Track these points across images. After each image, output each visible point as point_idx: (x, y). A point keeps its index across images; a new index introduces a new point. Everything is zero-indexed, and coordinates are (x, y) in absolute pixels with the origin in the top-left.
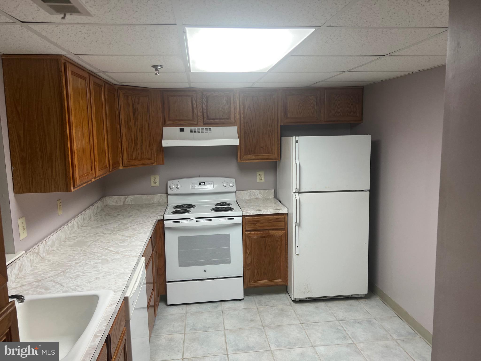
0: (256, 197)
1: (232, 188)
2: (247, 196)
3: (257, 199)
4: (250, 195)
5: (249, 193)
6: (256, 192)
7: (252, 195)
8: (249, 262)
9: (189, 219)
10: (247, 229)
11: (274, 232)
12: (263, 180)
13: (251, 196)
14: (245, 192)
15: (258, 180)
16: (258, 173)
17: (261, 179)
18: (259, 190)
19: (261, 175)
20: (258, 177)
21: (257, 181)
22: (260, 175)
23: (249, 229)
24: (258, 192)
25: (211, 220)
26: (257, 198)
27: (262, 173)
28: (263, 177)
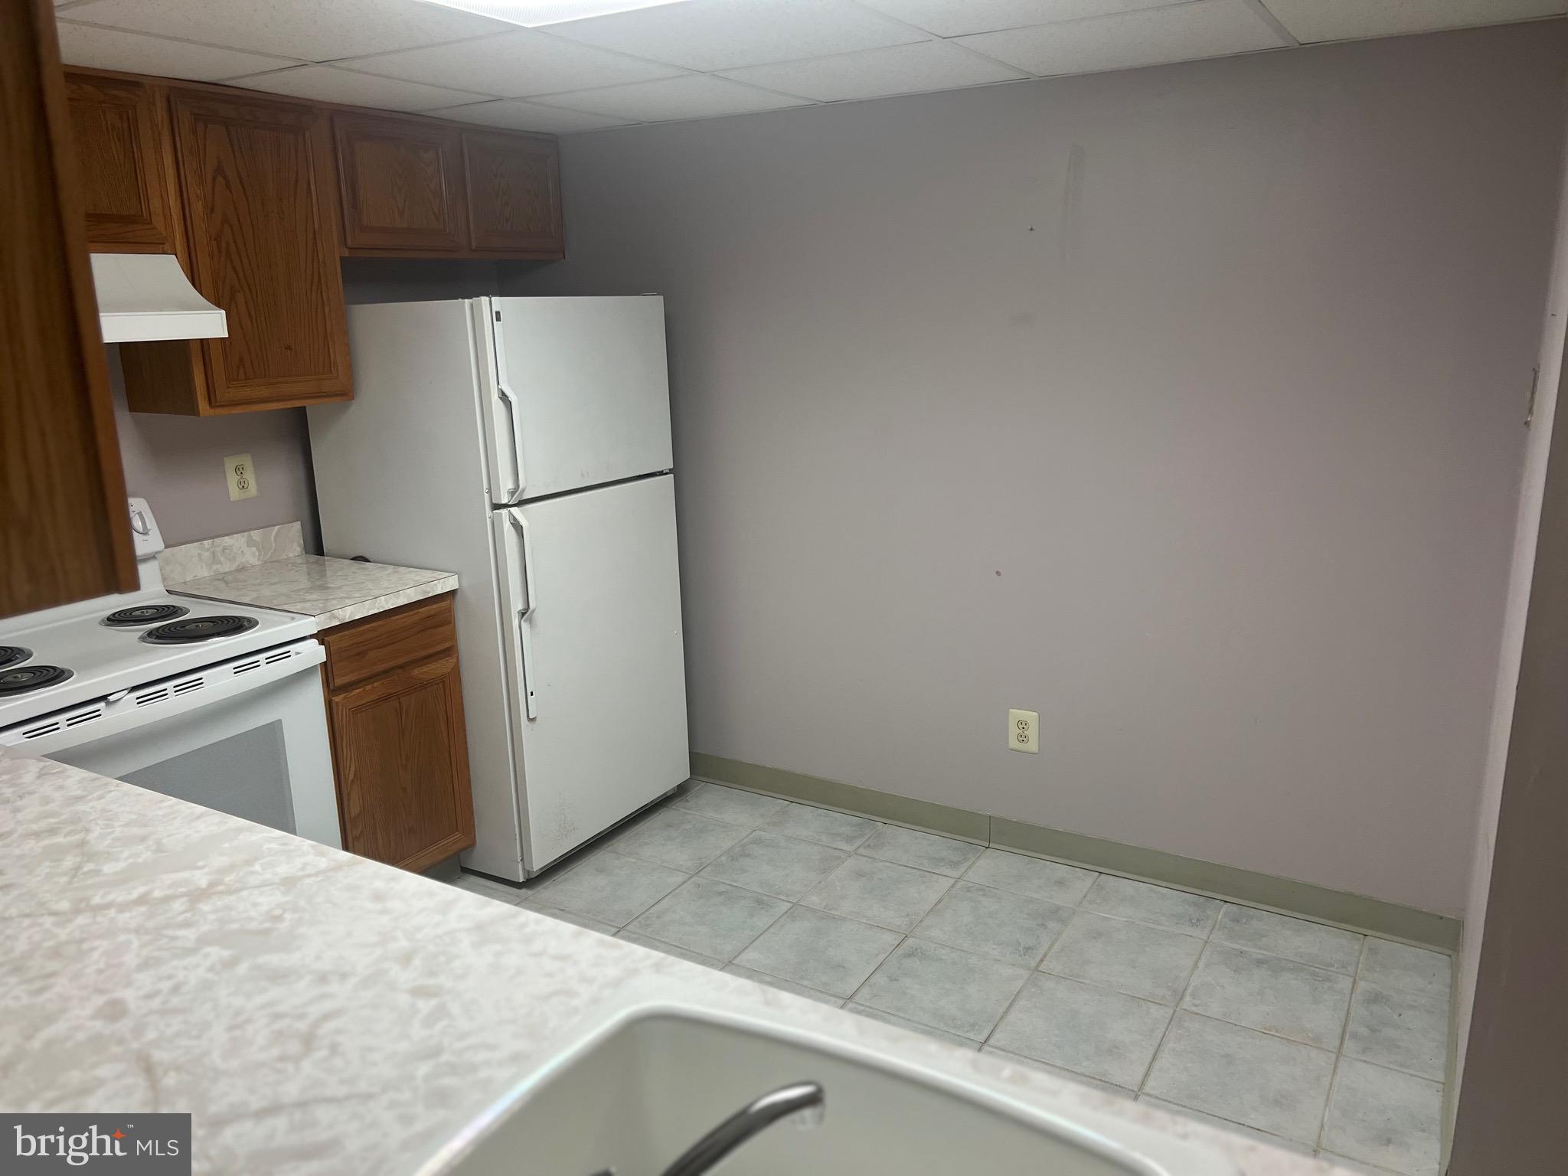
0: (237, 563)
1: (145, 537)
2: (202, 567)
3: (242, 569)
4: (214, 559)
5: (207, 553)
6: (236, 542)
7: (222, 559)
8: (354, 809)
9: (103, 698)
10: (339, 682)
11: (425, 669)
12: (253, 489)
13: (220, 563)
14: (192, 549)
15: (234, 493)
16: (230, 464)
17: (243, 486)
18: (246, 534)
19: (241, 469)
20: (232, 480)
21: (229, 498)
22: (239, 470)
23: (345, 680)
24: (243, 539)
25: (199, 683)
26: (241, 567)
27: (246, 461)
28: (250, 476)
